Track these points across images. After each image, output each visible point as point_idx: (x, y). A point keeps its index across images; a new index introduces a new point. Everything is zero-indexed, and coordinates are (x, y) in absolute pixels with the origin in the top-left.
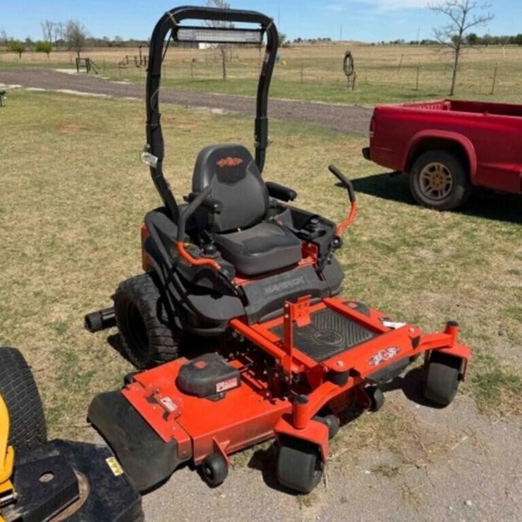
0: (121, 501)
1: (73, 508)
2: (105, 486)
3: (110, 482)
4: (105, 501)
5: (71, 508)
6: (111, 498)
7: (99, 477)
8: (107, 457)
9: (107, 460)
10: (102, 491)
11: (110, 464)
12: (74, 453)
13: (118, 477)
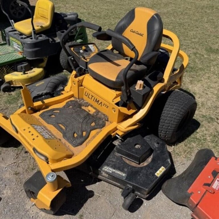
0: (142, 182)
1: (134, 164)
2: (147, 171)
3: (151, 173)
4: (139, 175)
5: (133, 163)
6: (142, 177)
7: (151, 167)
8: (164, 167)
9: (163, 167)
10: (144, 171)
11: (161, 169)
12: (160, 152)
13: (155, 175)
